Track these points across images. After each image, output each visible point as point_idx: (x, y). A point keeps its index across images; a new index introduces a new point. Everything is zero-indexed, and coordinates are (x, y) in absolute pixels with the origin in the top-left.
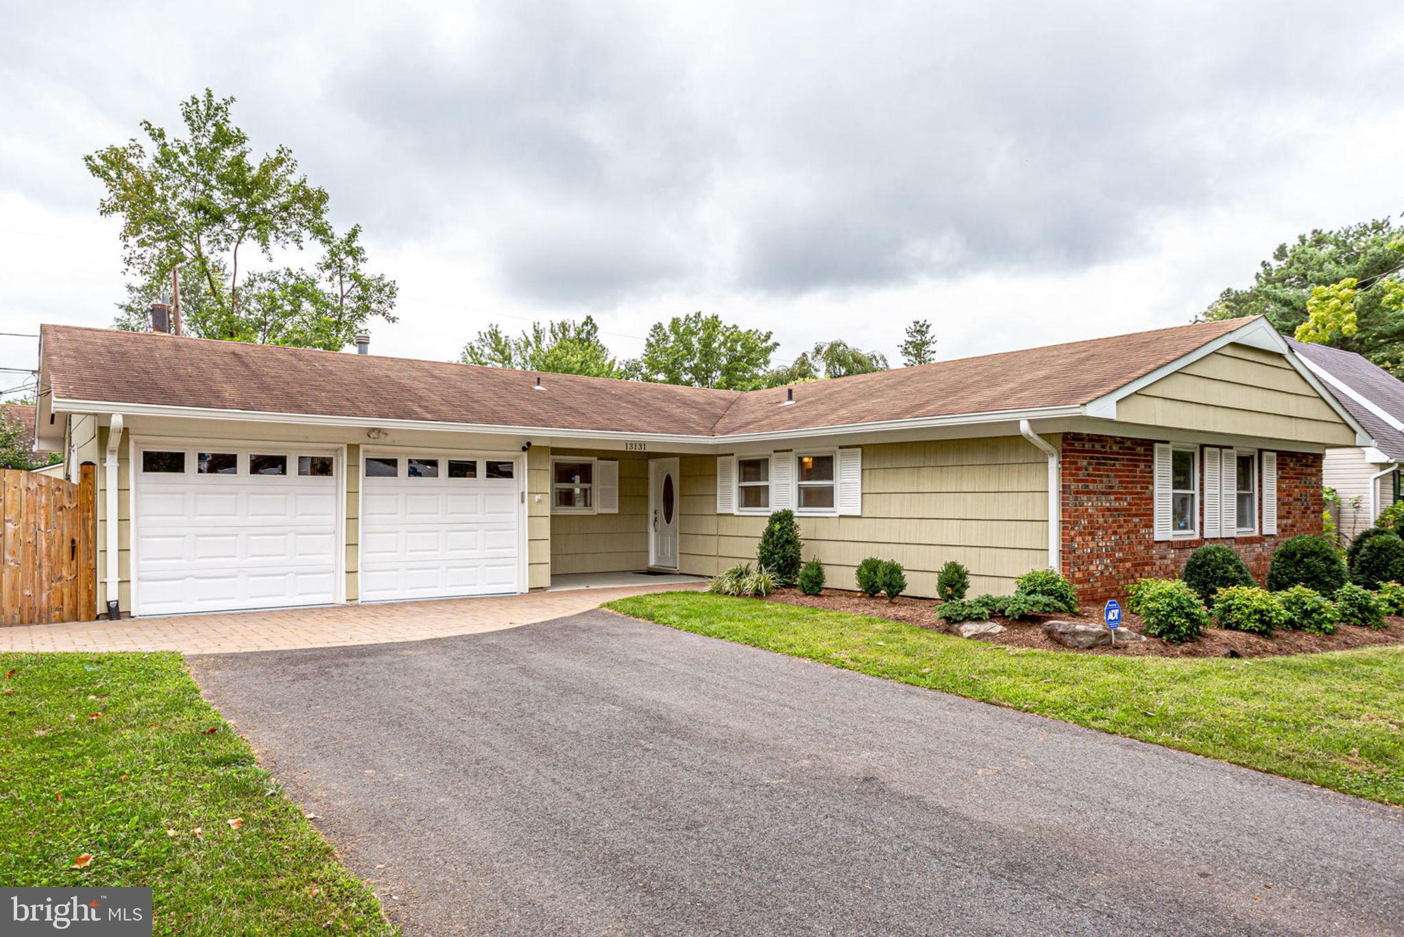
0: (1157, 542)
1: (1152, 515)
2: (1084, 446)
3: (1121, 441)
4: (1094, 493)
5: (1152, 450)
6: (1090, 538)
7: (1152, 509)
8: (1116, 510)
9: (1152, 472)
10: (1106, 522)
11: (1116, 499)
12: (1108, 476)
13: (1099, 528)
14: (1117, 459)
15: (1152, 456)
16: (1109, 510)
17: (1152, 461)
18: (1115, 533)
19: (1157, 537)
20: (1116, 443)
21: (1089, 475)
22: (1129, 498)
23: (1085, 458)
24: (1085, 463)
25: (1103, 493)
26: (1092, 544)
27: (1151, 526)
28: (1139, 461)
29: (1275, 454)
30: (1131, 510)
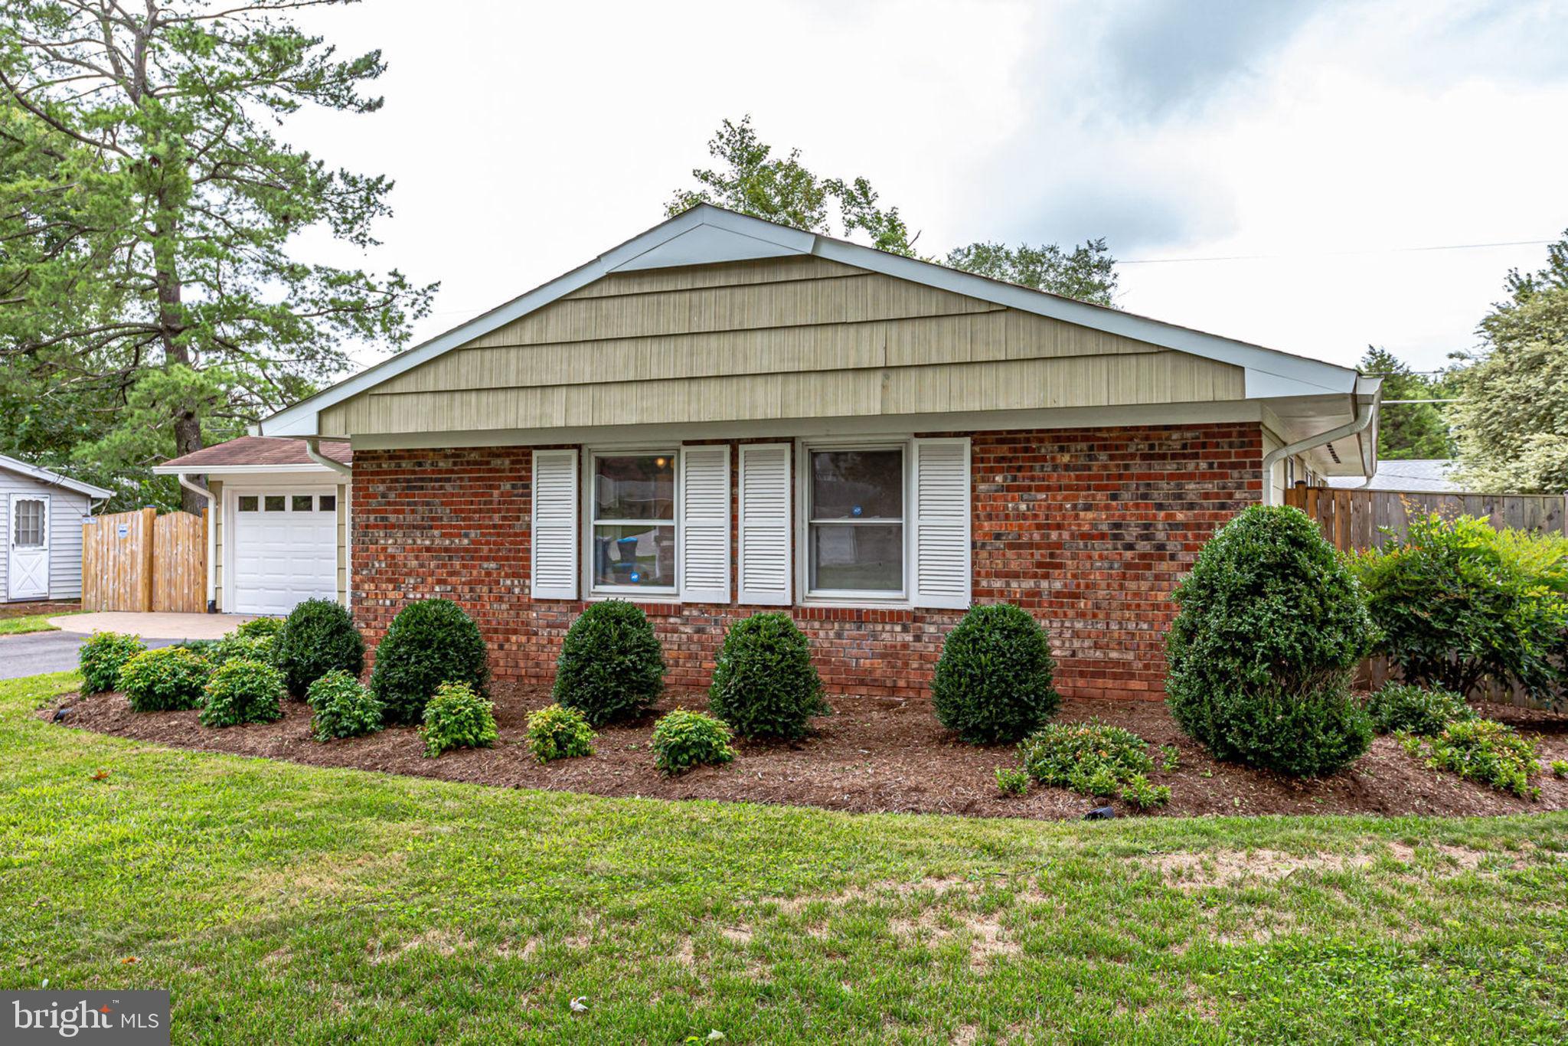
0: (538, 601)
1: (528, 559)
2: (380, 466)
3: (457, 454)
4: (400, 527)
5: (529, 462)
6: (391, 586)
7: (529, 550)
8: (447, 550)
9: (529, 495)
10: (422, 566)
11: (443, 535)
12: (428, 504)
13: (409, 574)
14: (449, 480)
15: (530, 470)
16: (428, 549)
17: (530, 478)
18: (440, 582)
19: (537, 593)
20: (446, 456)
21: (389, 503)
22: (473, 533)
23: (383, 481)
24: (381, 488)
25: (415, 527)
26: (392, 595)
27: (529, 576)
28: (500, 479)
29: (967, 442)
30: (476, 551)
